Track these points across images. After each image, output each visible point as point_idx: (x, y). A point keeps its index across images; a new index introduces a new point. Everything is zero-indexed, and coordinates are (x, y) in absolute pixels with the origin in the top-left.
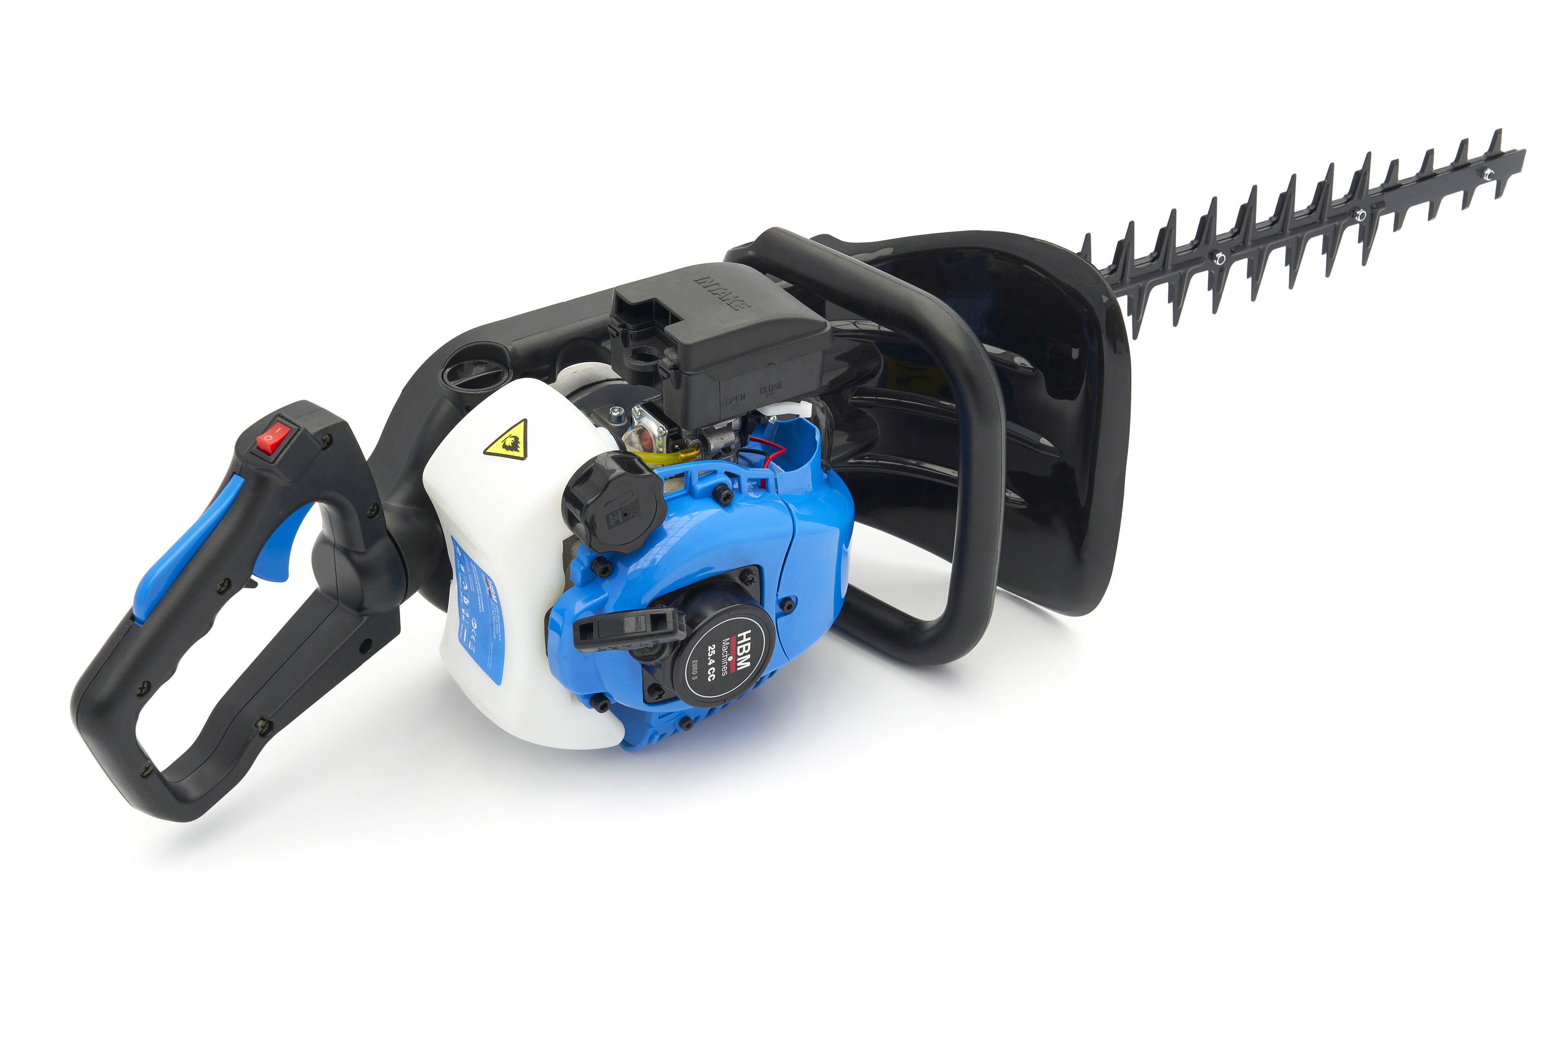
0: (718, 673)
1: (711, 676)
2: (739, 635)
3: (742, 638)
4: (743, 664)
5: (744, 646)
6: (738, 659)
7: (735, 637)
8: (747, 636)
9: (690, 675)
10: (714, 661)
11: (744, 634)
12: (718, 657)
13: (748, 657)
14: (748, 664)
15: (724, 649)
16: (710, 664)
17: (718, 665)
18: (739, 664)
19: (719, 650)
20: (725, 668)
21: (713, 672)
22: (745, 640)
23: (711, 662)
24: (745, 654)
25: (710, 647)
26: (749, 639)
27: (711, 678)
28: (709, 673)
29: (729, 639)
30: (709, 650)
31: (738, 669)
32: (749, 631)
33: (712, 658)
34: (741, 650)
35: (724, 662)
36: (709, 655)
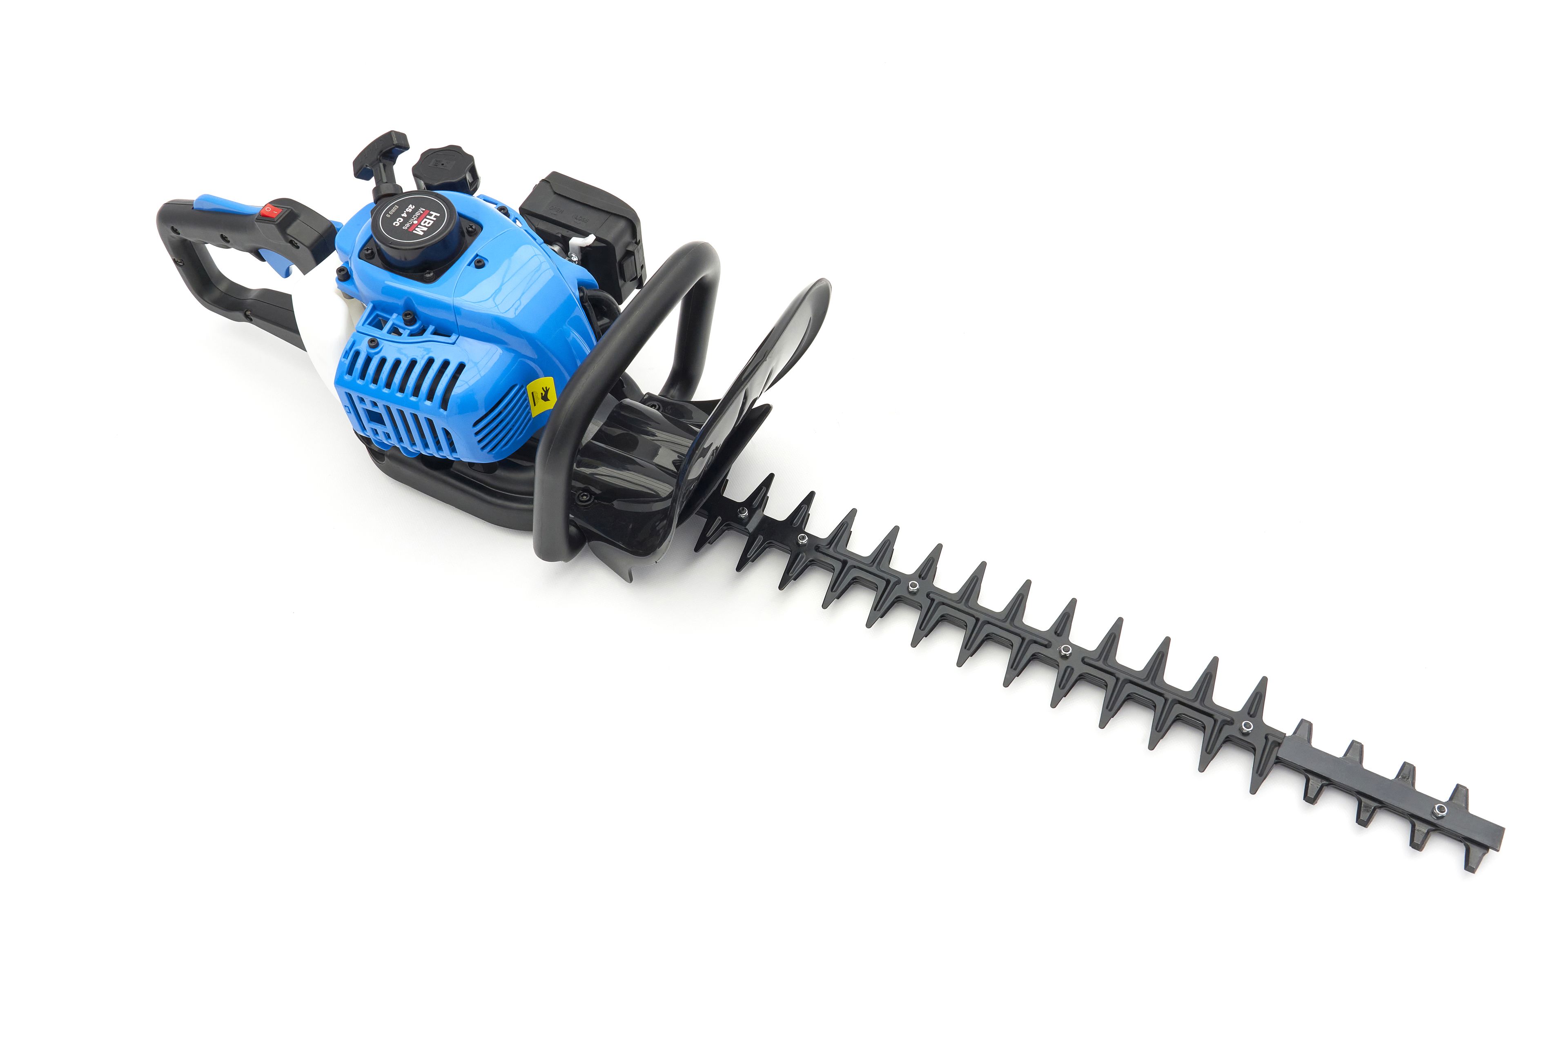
0: (402, 224)
1: (397, 223)
2: (431, 213)
3: (431, 215)
4: (419, 231)
5: (428, 221)
6: (419, 226)
7: (428, 211)
8: (435, 217)
9: (387, 212)
10: (406, 216)
11: (434, 214)
12: (410, 215)
13: (425, 229)
14: (422, 233)
15: (417, 214)
16: (403, 215)
17: (406, 220)
18: (417, 229)
19: (414, 211)
20: (408, 225)
21: (400, 222)
22: (432, 218)
23: (404, 215)
24: (425, 226)
25: (411, 206)
26: (435, 219)
27: (396, 224)
28: (398, 220)
29: (424, 210)
30: (409, 207)
31: (414, 232)
32: (438, 215)
33: (407, 213)
34: (426, 222)
35: (411, 221)
36: (407, 210)
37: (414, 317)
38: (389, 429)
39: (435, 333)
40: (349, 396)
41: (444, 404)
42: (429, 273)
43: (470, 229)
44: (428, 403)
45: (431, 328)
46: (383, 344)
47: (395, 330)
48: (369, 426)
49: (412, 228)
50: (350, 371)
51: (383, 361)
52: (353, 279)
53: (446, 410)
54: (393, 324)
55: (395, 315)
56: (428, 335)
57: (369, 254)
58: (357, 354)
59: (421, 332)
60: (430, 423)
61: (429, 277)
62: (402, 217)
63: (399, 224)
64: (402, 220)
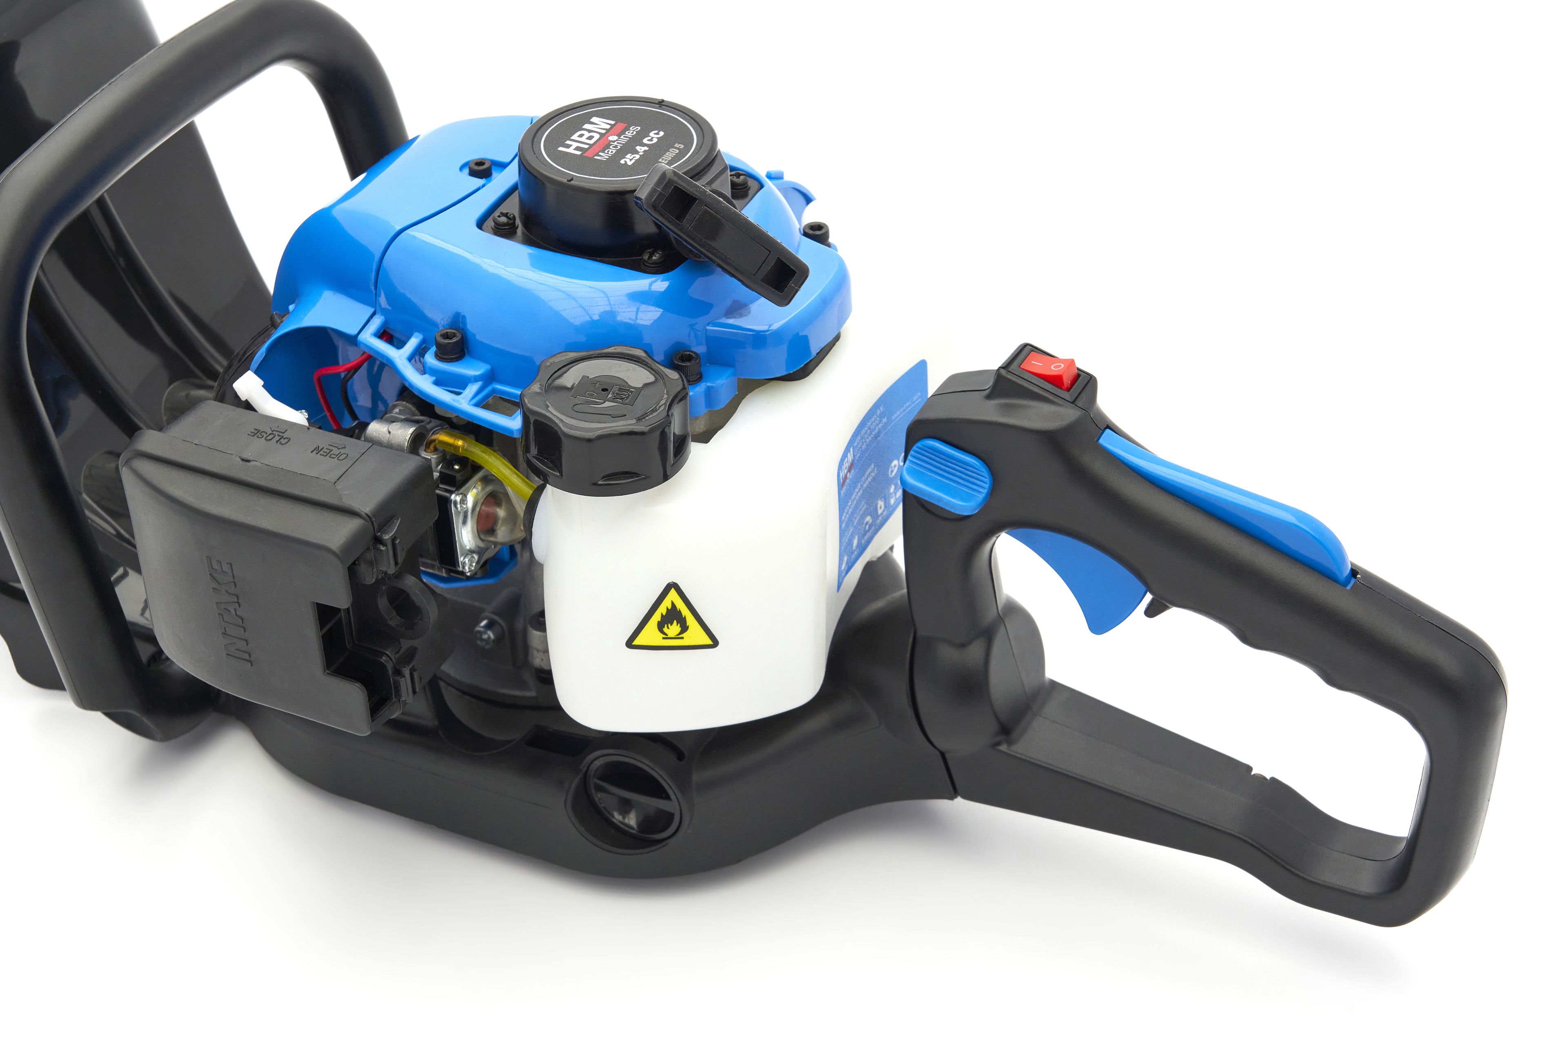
0: (644, 133)
1: (654, 136)
2: (579, 153)
3: (577, 149)
4: (601, 124)
5: (583, 139)
6: (604, 131)
7: (586, 154)
8: (569, 146)
9: (682, 154)
10: (638, 148)
11: (571, 150)
12: (629, 148)
13: (586, 126)
14: (594, 120)
15: (612, 151)
16: (646, 148)
17: (637, 140)
18: (608, 127)
19: (621, 154)
20: (629, 134)
21: (649, 138)
22: (575, 145)
23: (641, 149)
24: (589, 131)
25: (630, 163)
26: (568, 142)
27: (658, 134)
28: (655, 140)
29: (596, 157)
30: (633, 161)
31: (613, 122)
32: (561, 149)
33: (636, 152)
34: (590, 138)
35: (624, 139)
36: (637, 157)
49: (618, 129)
62: (645, 145)
63: (652, 134)
64: (645, 141)
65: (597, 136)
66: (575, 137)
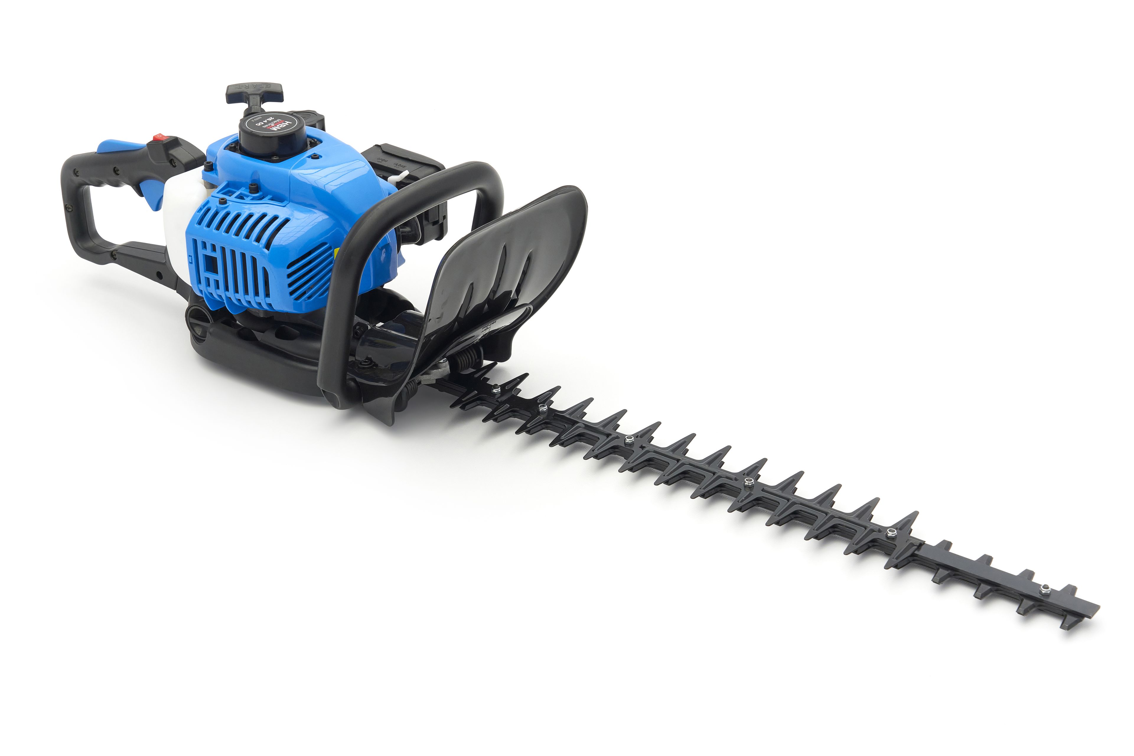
0: (262, 125)
3: (286, 123)
4: (275, 129)
5: (282, 125)
6: (275, 127)
7: (283, 121)
8: (288, 124)
9: (253, 119)
10: (266, 122)
11: (288, 122)
12: (269, 122)
13: (280, 128)
14: (276, 130)
15: (275, 122)
16: (264, 121)
17: (266, 124)
19: (272, 121)
20: (267, 126)
22: (286, 124)
23: (266, 121)
25: (271, 118)
27: (258, 125)
28: (260, 123)
29: (281, 120)
31: (271, 129)
32: (291, 123)
33: (267, 121)
35: (269, 124)
36: (268, 119)
37: (258, 186)
38: (220, 277)
39: (272, 199)
40: (195, 241)
41: (268, 246)
42: (276, 157)
43: (313, 141)
44: (256, 244)
45: (269, 197)
46: (229, 203)
47: (241, 197)
48: (204, 274)
49: (270, 127)
50: (200, 223)
51: (228, 214)
52: (216, 170)
53: (268, 250)
54: (241, 194)
55: (243, 189)
56: (266, 200)
57: (232, 147)
58: (209, 210)
59: (261, 198)
60: (254, 260)
61: (275, 160)
62: (263, 122)
63: (260, 125)
64: (263, 123)
65: (278, 126)
66: (285, 126)
